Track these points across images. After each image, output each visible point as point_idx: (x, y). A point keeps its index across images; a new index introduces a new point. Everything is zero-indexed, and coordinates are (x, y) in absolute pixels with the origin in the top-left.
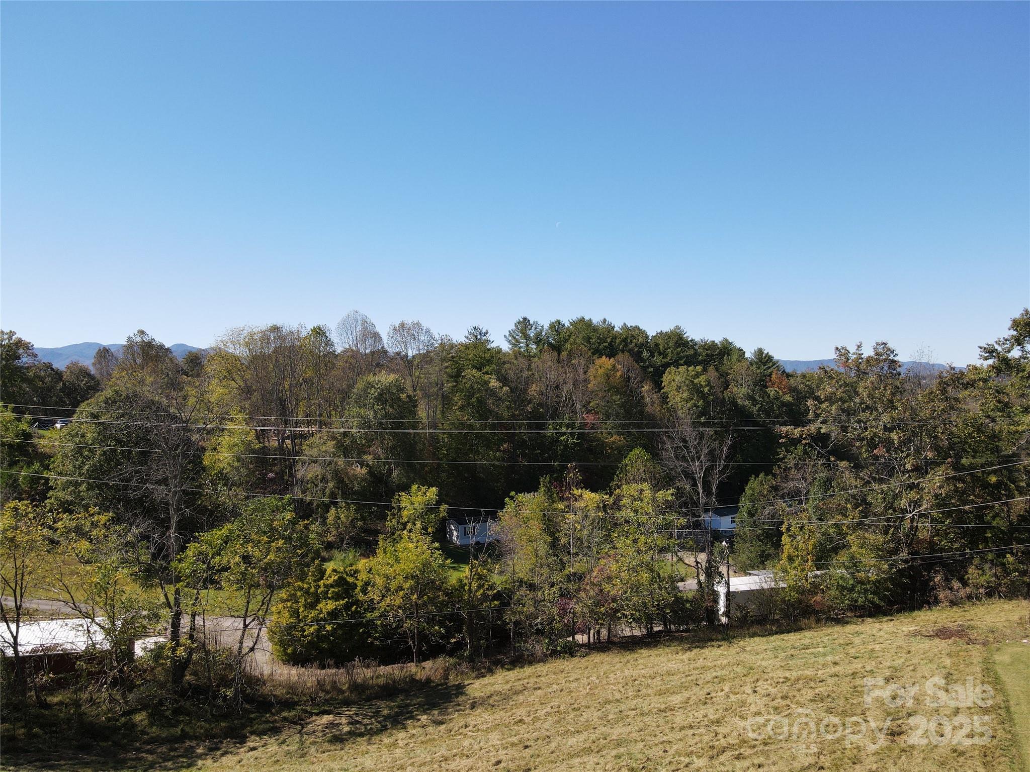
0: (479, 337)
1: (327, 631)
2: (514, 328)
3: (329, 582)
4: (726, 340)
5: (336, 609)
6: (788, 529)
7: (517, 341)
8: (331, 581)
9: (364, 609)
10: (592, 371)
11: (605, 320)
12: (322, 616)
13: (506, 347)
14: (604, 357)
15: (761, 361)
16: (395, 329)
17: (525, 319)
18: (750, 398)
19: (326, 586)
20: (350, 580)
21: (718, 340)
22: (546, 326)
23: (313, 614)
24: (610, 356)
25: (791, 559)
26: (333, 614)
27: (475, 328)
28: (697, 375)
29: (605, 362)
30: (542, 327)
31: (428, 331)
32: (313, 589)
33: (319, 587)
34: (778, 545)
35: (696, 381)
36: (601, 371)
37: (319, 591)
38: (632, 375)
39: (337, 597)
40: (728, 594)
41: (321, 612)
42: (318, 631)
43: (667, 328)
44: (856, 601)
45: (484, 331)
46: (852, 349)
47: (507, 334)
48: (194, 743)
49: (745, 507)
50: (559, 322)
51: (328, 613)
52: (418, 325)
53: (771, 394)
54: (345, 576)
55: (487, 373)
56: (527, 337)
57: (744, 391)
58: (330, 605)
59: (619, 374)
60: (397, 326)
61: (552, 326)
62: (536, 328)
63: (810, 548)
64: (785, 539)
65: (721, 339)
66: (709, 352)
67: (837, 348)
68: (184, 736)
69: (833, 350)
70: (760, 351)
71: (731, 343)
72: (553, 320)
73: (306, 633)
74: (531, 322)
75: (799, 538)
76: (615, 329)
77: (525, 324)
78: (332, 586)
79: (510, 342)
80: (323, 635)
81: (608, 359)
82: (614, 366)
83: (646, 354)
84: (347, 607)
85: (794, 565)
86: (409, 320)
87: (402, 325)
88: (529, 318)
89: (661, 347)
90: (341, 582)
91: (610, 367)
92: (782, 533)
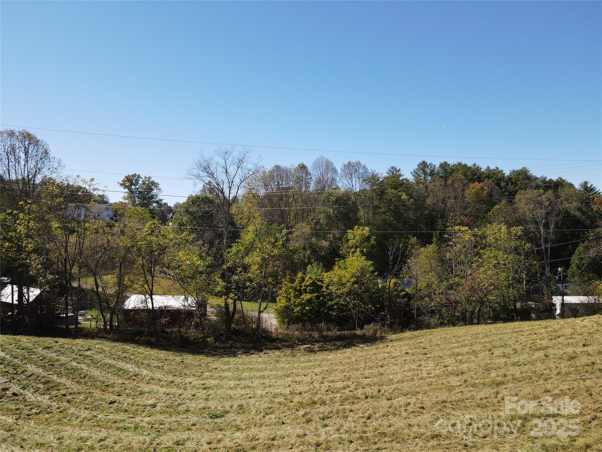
0: (395, 173)
1: (307, 310)
2: (417, 167)
3: (307, 284)
4: (561, 179)
5: (311, 298)
7: (419, 175)
8: (308, 283)
9: (327, 299)
10: (467, 192)
11: (475, 165)
12: (303, 301)
13: (411, 178)
14: (476, 182)
15: (586, 190)
16: (345, 166)
17: (424, 162)
19: (306, 286)
20: (319, 283)
22: (437, 166)
23: (299, 300)
24: (480, 182)
26: (309, 301)
27: (392, 167)
29: (477, 185)
30: (435, 166)
31: (364, 167)
32: (298, 288)
33: (302, 286)
36: (473, 191)
37: (302, 288)
38: (495, 193)
39: (311, 292)
41: (303, 300)
42: (302, 310)
45: (398, 169)
47: (413, 171)
48: (236, 350)
50: (446, 163)
51: (307, 300)
52: (359, 163)
54: (316, 281)
55: (399, 191)
56: (425, 173)
58: (308, 296)
59: (485, 192)
60: (346, 164)
61: (441, 165)
62: (431, 168)
65: (557, 178)
68: (231, 347)
70: (586, 184)
72: (442, 162)
73: (295, 311)
74: (428, 164)
76: (482, 170)
77: (424, 165)
78: (309, 286)
79: (414, 176)
80: (304, 312)
81: (478, 183)
82: (482, 188)
83: (502, 184)
84: (318, 297)
86: (354, 160)
87: (349, 164)
88: (426, 161)
89: (513, 180)
90: (313, 284)
91: (479, 188)
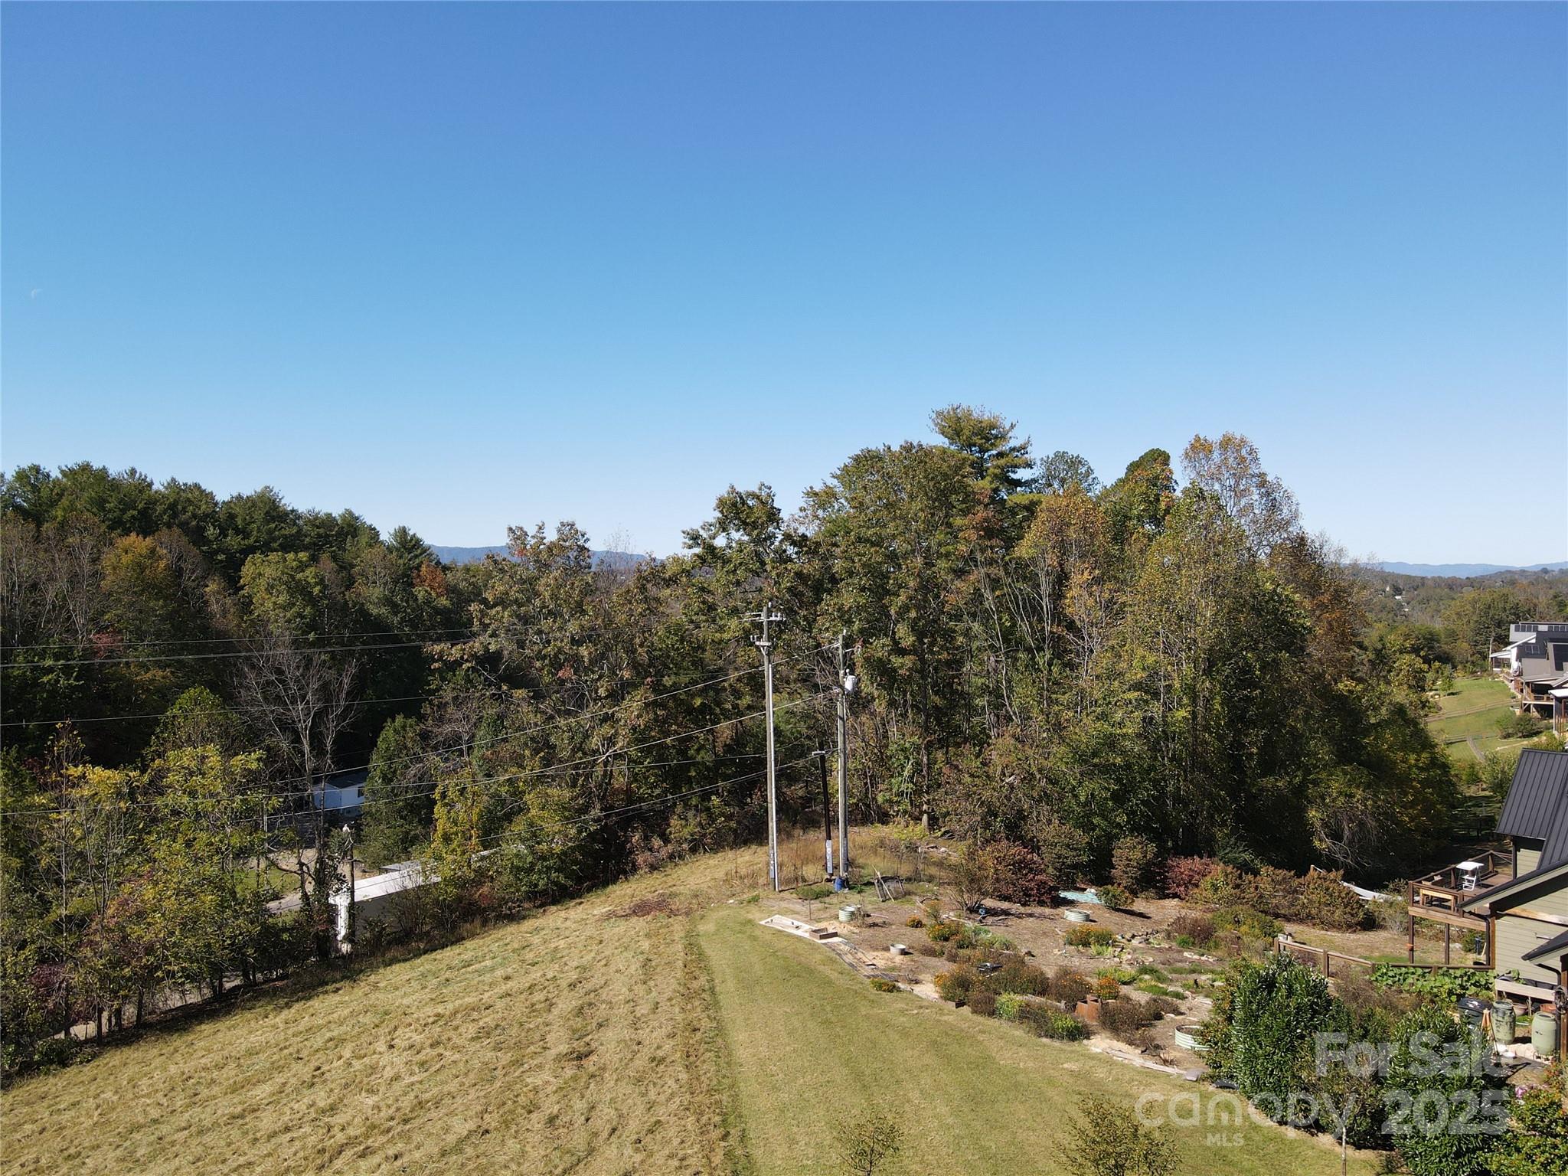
4: (350, 513)
6: (444, 795)
10: (108, 559)
11: (133, 472)
14: (133, 535)
15: (404, 547)
18: (388, 601)
21: (337, 512)
22: (9, 475)
24: (145, 533)
25: (447, 839)
28: (302, 567)
29: (137, 543)
34: (429, 821)
35: (299, 576)
36: (126, 559)
38: (187, 566)
40: (353, 906)
43: (248, 490)
44: (536, 885)
46: (531, 530)
49: (378, 771)
50: (36, 469)
53: (420, 596)
57: (377, 592)
59: (162, 564)
61: (22, 476)
63: (475, 818)
64: (439, 811)
65: (341, 511)
66: (321, 531)
67: (510, 529)
69: (506, 531)
70: (403, 531)
71: (357, 518)
75: (459, 806)
76: (155, 487)
81: (141, 538)
82: (153, 551)
83: (211, 532)
85: (451, 847)
89: (239, 521)
91: (144, 552)
92: (434, 802)
